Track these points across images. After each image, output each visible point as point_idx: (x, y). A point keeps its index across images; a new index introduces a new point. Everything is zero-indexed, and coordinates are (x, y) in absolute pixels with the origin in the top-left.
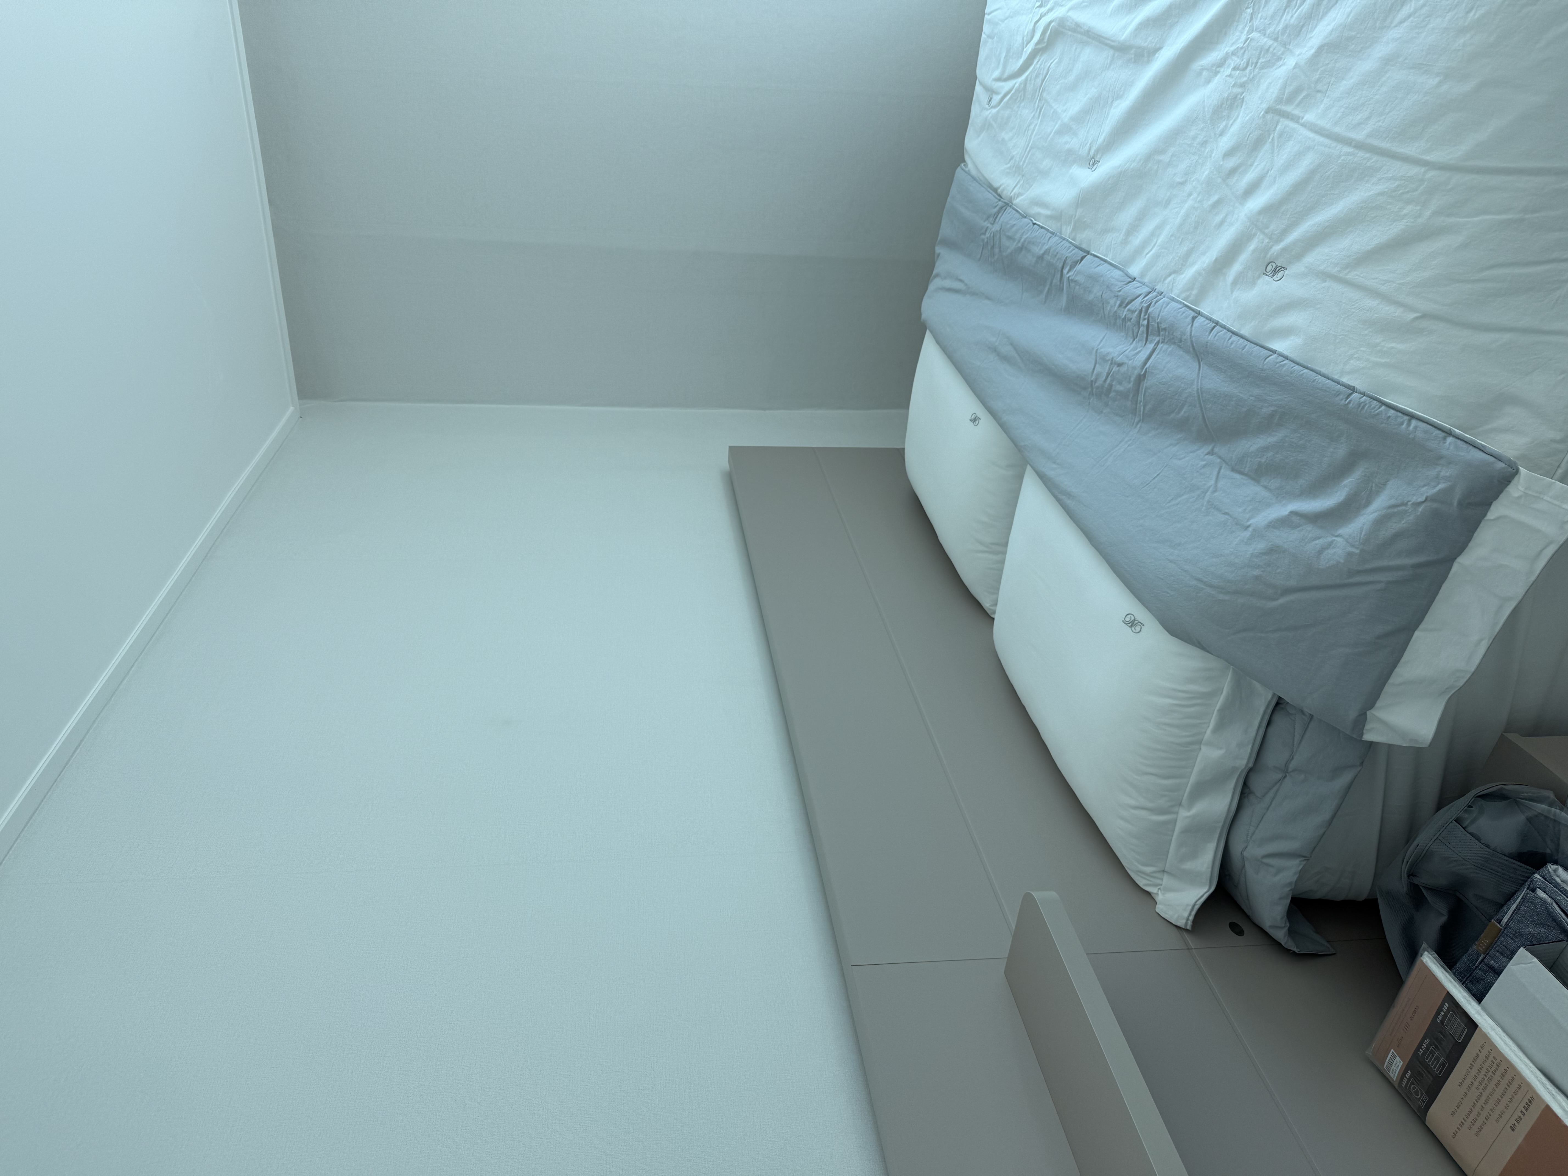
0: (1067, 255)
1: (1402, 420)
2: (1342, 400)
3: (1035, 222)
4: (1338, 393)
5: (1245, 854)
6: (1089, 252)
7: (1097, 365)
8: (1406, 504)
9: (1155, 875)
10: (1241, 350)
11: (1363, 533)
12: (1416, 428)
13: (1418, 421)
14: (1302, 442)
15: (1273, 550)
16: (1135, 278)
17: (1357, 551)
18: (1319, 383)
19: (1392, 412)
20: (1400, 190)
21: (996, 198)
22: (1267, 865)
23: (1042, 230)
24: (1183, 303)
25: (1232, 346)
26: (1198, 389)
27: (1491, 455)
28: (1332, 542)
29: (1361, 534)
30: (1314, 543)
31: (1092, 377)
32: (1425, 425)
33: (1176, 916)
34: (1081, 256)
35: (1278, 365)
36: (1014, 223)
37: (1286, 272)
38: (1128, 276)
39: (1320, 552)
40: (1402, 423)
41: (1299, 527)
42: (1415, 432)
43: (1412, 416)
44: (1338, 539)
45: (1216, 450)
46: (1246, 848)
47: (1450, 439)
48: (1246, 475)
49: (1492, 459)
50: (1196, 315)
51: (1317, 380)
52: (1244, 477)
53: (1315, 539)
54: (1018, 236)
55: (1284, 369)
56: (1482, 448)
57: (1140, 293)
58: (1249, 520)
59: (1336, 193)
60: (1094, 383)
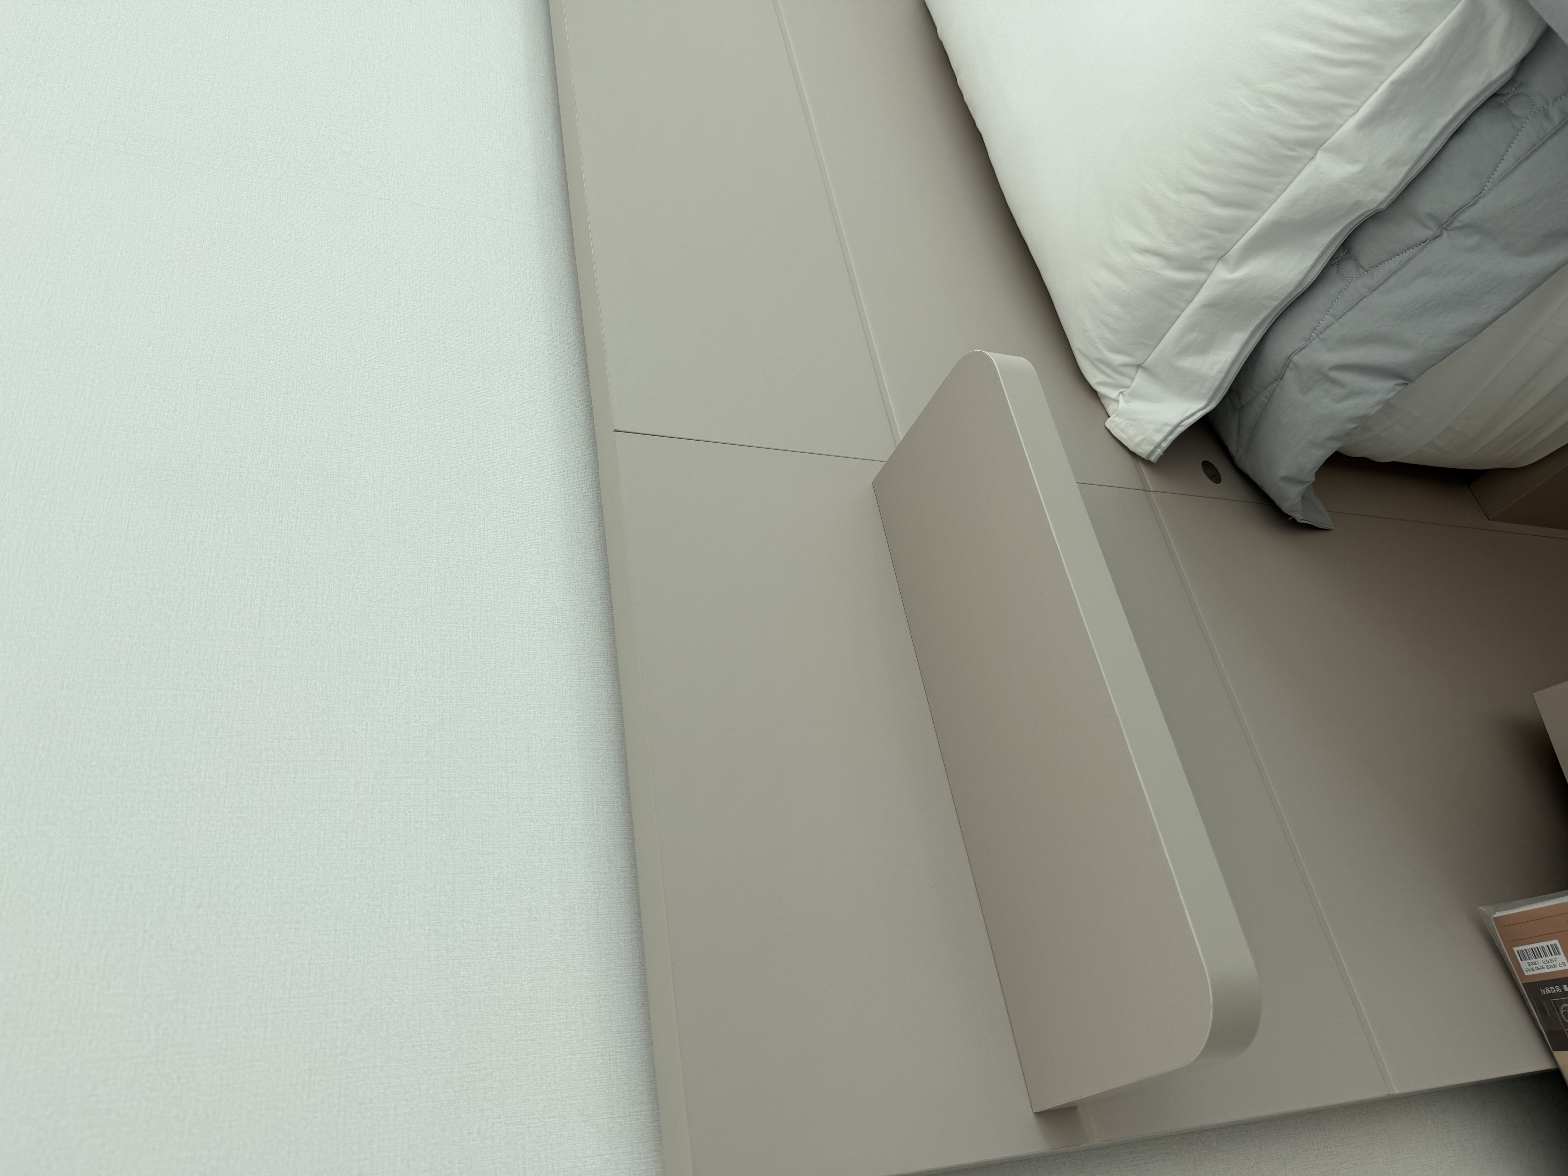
5: (1296, 358)
9: (1122, 369)
22: (1334, 381)
33: (1138, 439)
46: (1302, 349)
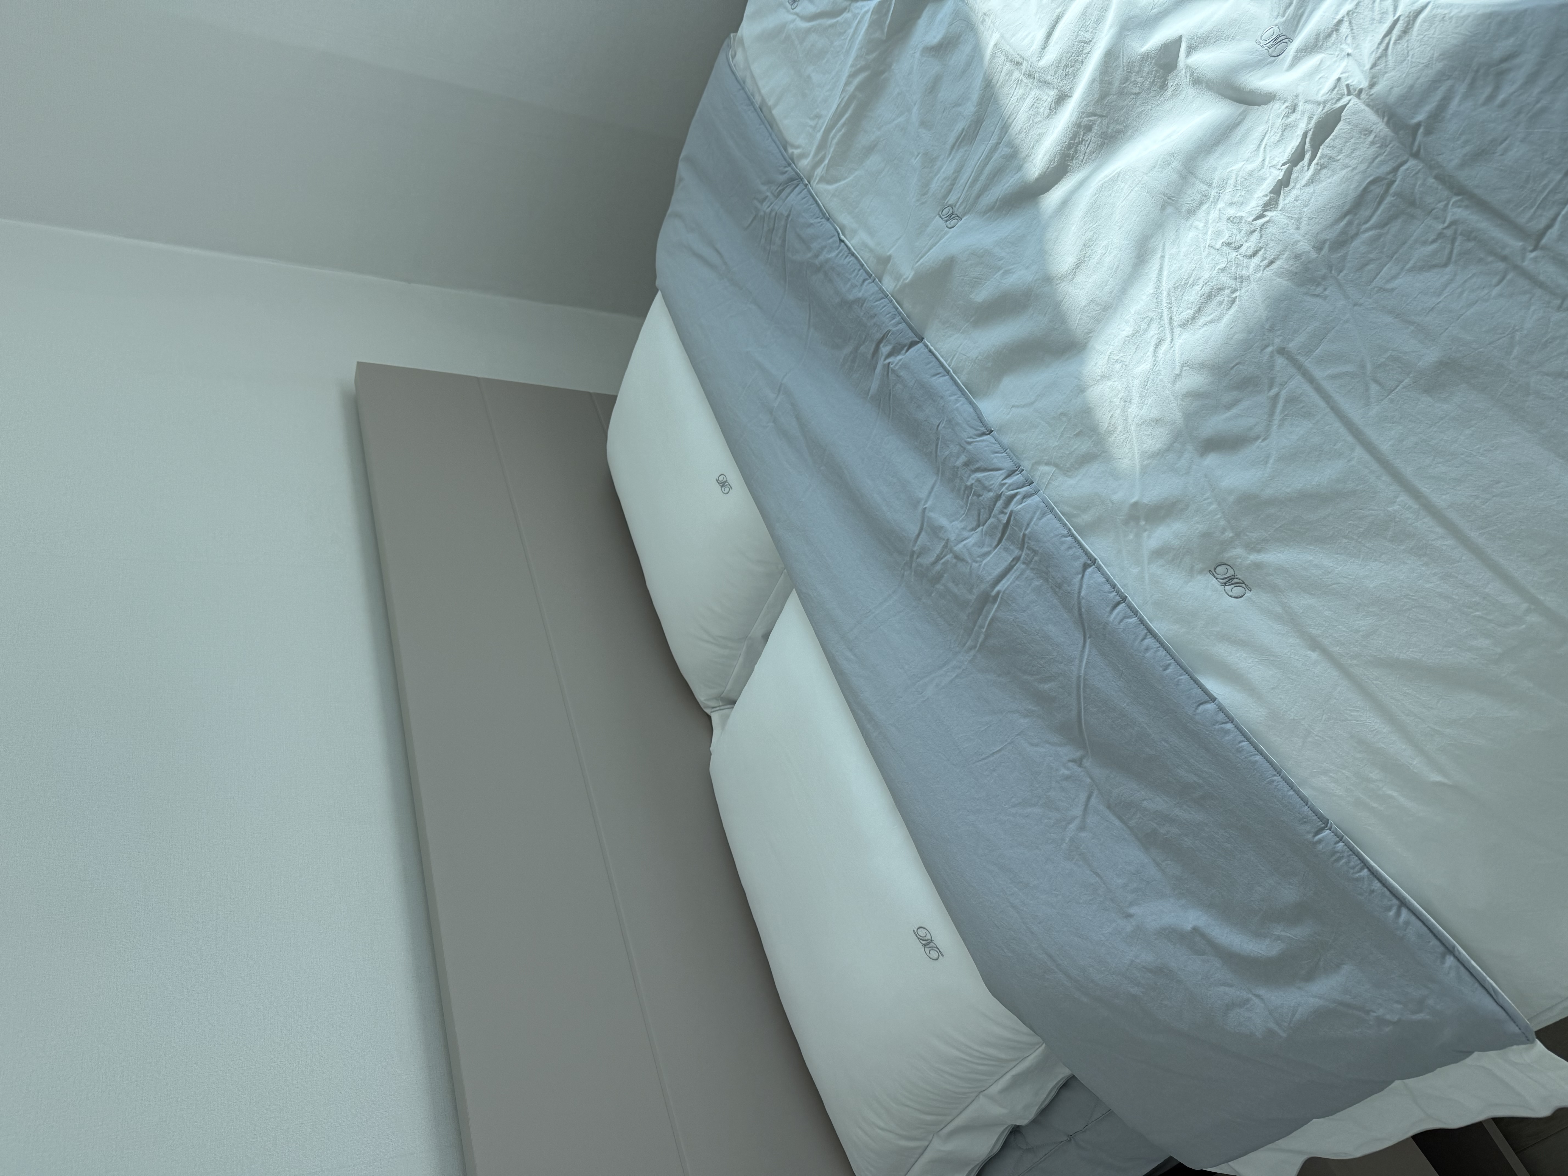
0: (889, 328)
1: (1389, 903)
2: (1309, 832)
3: (842, 237)
4: (1305, 821)
6: (923, 338)
7: (923, 533)
8: (1368, 1012)
10: (1161, 669)
11: (1298, 1016)
12: (1407, 923)
13: (1411, 914)
14: (1227, 845)
15: (1161, 971)
16: (992, 431)
17: (1284, 1035)
18: (1279, 790)
19: (1377, 885)
20: (1477, 610)
21: (785, 160)
23: (853, 258)
24: (1070, 530)
25: (1148, 655)
26: (1079, 677)
27: (1502, 1007)
28: (1248, 1000)
29: (1293, 1015)
30: (1222, 988)
31: (914, 546)
32: (1419, 924)
34: (911, 340)
35: (1217, 727)
36: (812, 221)
37: (1248, 594)
38: (981, 421)
39: (1230, 1006)
40: (1389, 909)
41: (1203, 955)
42: (1405, 930)
43: (1403, 903)
44: (1256, 1000)
45: (1087, 763)
47: (1450, 960)
48: (1131, 829)
49: (1502, 1014)
50: (1089, 562)
51: (1275, 784)
52: (1125, 828)
53: (1223, 984)
54: (815, 246)
55: (1227, 738)
56: (1492, 993)
57: (1000, 465)
58: (1131, 904)
59: (1367, 545)
60: (915, 556)
